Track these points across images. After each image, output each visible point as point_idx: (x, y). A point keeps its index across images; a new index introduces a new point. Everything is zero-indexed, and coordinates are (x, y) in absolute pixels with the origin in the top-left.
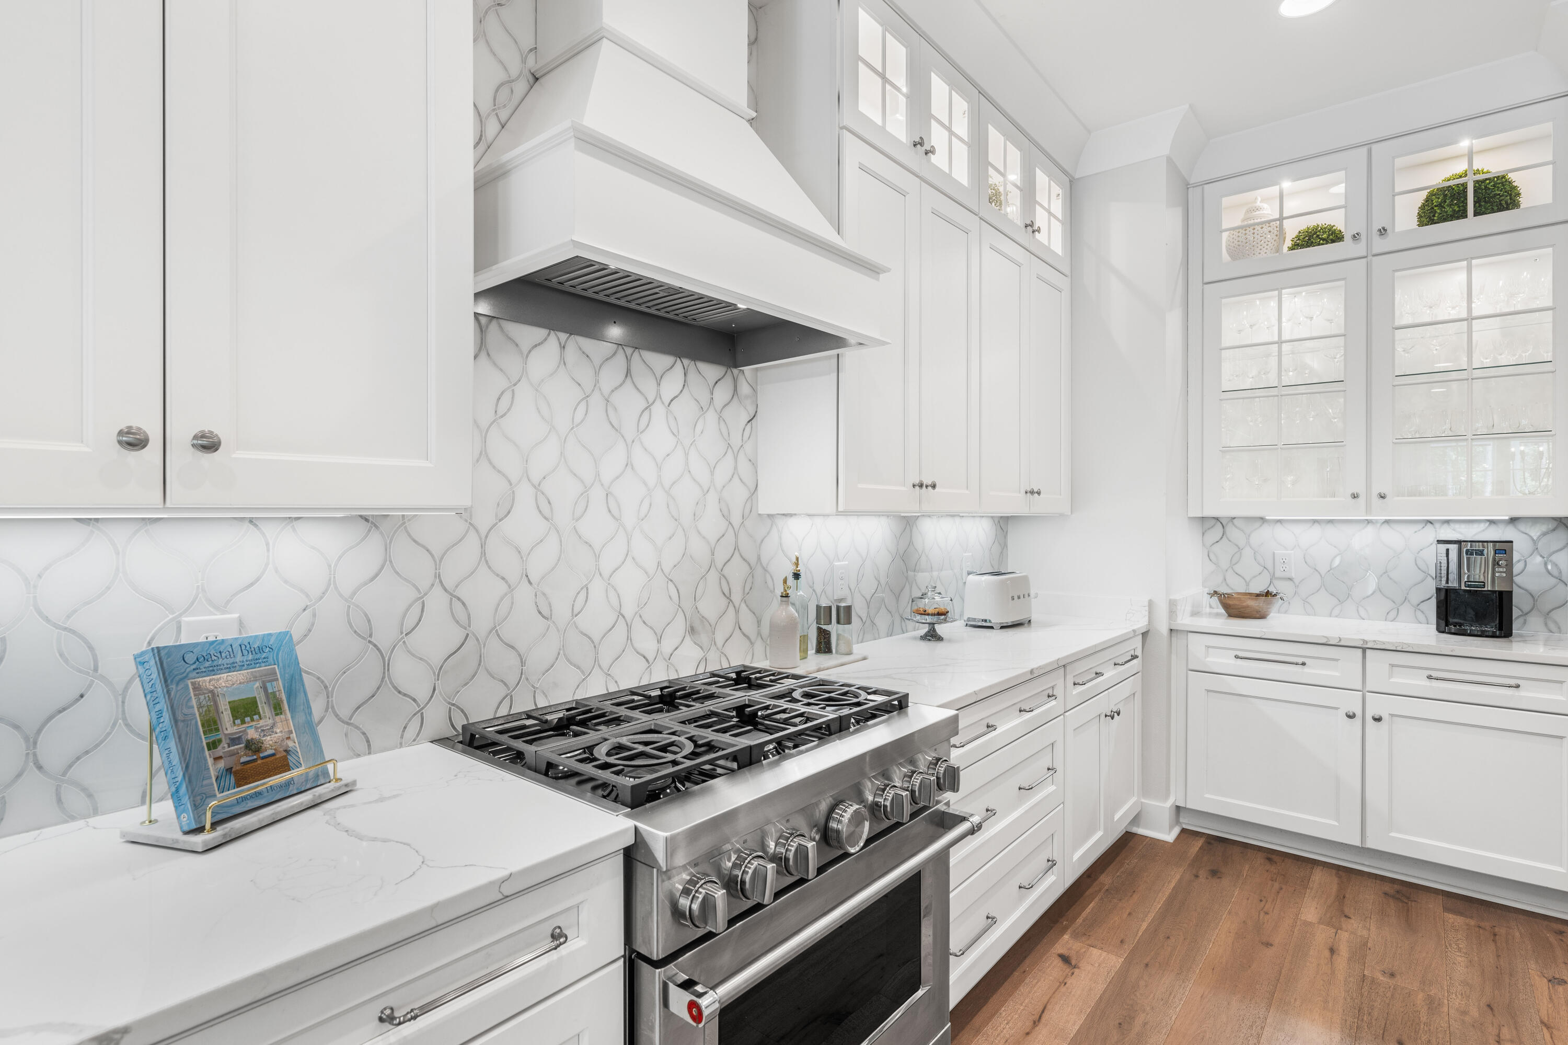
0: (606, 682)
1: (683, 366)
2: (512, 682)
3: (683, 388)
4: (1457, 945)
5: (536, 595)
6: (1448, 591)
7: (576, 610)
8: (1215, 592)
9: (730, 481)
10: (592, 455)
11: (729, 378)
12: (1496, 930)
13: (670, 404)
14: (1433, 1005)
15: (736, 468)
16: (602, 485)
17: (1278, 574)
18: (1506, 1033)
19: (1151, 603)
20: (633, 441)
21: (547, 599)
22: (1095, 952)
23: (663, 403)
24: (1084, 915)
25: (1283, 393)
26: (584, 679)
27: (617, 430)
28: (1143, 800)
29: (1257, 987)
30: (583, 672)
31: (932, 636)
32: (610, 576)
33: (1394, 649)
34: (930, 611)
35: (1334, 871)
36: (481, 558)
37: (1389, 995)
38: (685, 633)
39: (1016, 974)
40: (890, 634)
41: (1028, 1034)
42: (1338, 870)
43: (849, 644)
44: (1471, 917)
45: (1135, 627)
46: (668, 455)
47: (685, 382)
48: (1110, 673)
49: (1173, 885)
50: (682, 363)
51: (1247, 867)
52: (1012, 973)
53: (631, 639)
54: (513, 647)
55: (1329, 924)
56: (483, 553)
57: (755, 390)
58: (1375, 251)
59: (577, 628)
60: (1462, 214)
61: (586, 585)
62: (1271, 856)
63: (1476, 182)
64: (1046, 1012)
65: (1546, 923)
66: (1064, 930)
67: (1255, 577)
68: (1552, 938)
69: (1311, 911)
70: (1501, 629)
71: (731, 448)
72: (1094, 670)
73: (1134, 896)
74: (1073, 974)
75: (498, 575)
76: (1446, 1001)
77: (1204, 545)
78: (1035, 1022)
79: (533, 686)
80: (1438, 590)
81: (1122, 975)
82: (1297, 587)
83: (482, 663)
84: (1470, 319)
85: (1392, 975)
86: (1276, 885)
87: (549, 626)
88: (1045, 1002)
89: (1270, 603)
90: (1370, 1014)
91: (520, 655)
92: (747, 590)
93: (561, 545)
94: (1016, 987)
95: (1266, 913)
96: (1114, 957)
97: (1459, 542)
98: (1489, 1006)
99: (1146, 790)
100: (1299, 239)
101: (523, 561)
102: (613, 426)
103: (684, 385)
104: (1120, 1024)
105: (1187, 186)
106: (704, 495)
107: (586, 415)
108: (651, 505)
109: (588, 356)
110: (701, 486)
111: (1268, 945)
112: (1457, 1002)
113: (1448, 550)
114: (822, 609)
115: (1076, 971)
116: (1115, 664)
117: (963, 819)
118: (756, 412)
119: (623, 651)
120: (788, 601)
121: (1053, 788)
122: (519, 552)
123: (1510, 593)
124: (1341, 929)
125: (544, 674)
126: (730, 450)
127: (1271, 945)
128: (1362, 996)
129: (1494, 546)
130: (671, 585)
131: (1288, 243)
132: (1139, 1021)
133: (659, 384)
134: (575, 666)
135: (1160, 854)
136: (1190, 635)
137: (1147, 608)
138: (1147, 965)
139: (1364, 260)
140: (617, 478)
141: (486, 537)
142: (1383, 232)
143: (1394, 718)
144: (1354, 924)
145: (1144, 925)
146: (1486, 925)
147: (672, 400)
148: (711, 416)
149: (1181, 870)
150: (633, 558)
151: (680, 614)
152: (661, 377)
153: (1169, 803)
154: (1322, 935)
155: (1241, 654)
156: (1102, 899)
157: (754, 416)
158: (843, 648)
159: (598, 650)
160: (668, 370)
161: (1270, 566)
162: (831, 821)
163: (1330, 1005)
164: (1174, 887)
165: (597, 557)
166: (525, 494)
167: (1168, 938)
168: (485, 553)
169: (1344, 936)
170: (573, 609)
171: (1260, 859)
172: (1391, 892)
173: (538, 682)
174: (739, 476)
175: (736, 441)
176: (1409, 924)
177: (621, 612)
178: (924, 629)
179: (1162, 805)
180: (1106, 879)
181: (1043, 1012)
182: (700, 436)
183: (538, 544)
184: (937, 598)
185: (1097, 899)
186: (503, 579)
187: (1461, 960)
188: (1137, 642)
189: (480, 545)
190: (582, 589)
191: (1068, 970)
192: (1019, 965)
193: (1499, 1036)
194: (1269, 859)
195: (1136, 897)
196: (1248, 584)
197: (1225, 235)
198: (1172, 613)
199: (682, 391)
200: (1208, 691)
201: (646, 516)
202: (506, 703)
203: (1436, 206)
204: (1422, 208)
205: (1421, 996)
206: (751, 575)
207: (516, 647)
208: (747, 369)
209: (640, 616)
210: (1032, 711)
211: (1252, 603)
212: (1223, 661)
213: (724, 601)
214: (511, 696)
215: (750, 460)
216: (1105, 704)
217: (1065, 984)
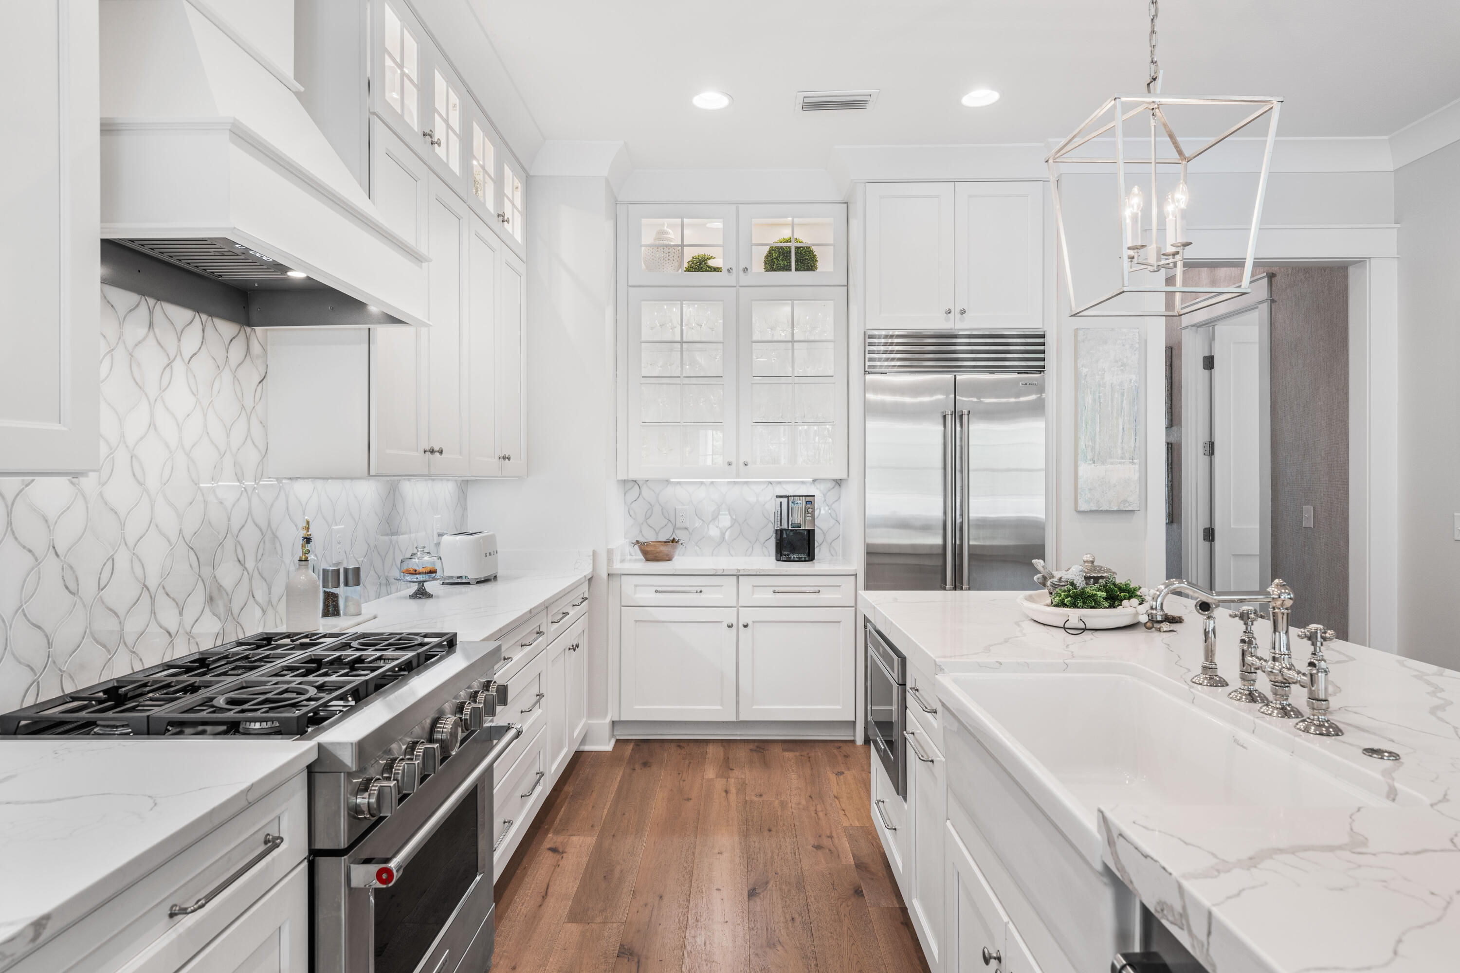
0: (131, 660)
1: (202, 321)
2: (39, 666)
3: (202, 345)
4: (791, 769)
5: (63, 569)
6: (781, 531)
7: (102, 585)
8: (638, 542)
9: (244, 444)
10: (117, 413)
11: (242, 336)
12: (810, 754)
13: (189, 361)
14: (783, 805)
15: (249, 430)
16: (127, 446)
17: (679, 525)
18: (819, 808)
19: (594, 553)
20: (156, 400)
21: (74, 572)
22: (575, 839)
23: (183, 360)
24: (559, 817)
25: (684, 382)
26: (110, 659)
27: (140, 388)
28: (589, 722)
29: (687, 826)
30: (109, 651)
31: (422, 594)
32: (135, 546)
33: (755, 574)
34: (420, 569)
35: (720, 744)
36: (7, 528)
37: (760, 807)
38: (205, 603)
39: (519, 871)
40: (378, 596)
41: (540, 906)
42: (722, 742)
43: (359, 605)
44: (797, 751)
45: (585, 574)
46: (188, 415)
47: (203, 339)
48: (572, 612)
49: (619, 779)
50: (200, 318)
51: (666, 755)
52: (515, 872)
53: (155, 613)
54: (39, 628)
55: (722, 777)
57: (265, 351)
58: (741, 284)
59: (103, 602)
60: (787, 268)
61: (112, 555)
62: (680, 743)
63: (796, 248)
64: (549, 888)
65: (832, 744)
66: (547, 831)
67: (662, 528)
68: (835, 751)
69: (710, 773)
70: (809, 555)
71: (245, 409)
72: (561, 611)
73: (593, 794)
74: (562, 857)
75: (24, 547)
76: (789, 801)
77: (625, 503)
78: (543, 897)
79: (60, 670)
80: (777, 530)
81: (599, 846)
82: (691, 534)
83: (8, 648)
84: (793, 341)
85: (761, 795)
86: (687, 762)
87: (76, 601)
88: (547, 882)
89: (675, 548)
90: (752, 821)
91: (47, 636)
92: (259, 555)
93: (88, 512)
94: (522, 879)
95: (684, 781)
96: (590, 838)
97: (788, 497)
98: (810, 796)
99: (590, 715)
100: (693, 263)
101: (50, 531)
102: (137, 384)
103: (202, 342)
104: (605, 877)
105: (616, 202)
106: (221, 458)
107: (111, 370)
108: (172, 469)
109: (112, 306)
110: (218, 449)
111: (689, 799)
112: (795, 799)
113: (781, 502)
114: (330, 573)
115: (565, 855)
116: (573, 606)
117: (508, 728)
118: (266, 373)
119: (148, 626)
120: (307, 565)
121: (540, 711)
122: (46, 521)
123: (813, 530)
124: (729, 778)
125: (70, 656)
126: (243, 412)
127: (691, 799)
128: (746, 812)
129: (805, 499)
130: (192, 553)
131: (686, 265)
132: (617, 871)
133: (179, 340)
134: (101, 644)
135: (605, 761)
136: (623, 577)
137: (591, 557)
138: (614, 835)
139: (734, 288)
140: (142, 439)
141: (13, 504)
142: (745, 270)
143: (755, 624)
144: (737, 773)
145: (606, 811)
146: (805, 753)
147: (191, 358)
148: (227, 376)
149: (622, 768)
150: (157, 526)
151: (200, 583)
152: (182, 332)
153: (608, 720)
154: (719, 784)
155: (659, 589)
156: (570, 803)
157: (265, 377)
158: (352, 609)
159: (123, 626)
160: (188, 325)
161: (673, 520)
162: (435, 734)
163: (730, 822)
164: (620, 781)
165: (123, 525)
167: (624, 814)
168: (11, 523)
169: (732, 781)
170: (99, 583)
171: (673, 746)
172: (754, 748)
173: (65, 665)
174: (252, 439)
175: (249, 402)
176: (766, 764)
177: (146, 583)
178: (414, 588)
179: (604, 722)
180: (569, 788)
181: (547, 888)
182: (217, 396)
183: (65, 511)
184: (427, 558)
185: (566, 804)
186: (30, 551)
187: (794, 776)
188: (584, 589)
189: (6, 514)
190: (108, 560)
191: (558, 857)
192: (519, 865)
193: (816, 810)
194: (679, 746)
195: (594, 795)
196: (657, 534)
197: (643, 248)
198: (610, 560)
199: (200, 348)
200: (636, 621)
201: (168, 481)
202: (33, 690)
203: (775, 259)
204: (767, 257)
205: (777, 802)
206: (262, 541)
207: (43, 627)
208: (258, 329)
209: (164, 588)
210: (531, 644)
211: (664, 549)
212: (646, 596)
213: (239, 569)
214: (38, 683)
215: (261, 422)
216: (569, 639)
217: (559, 866)
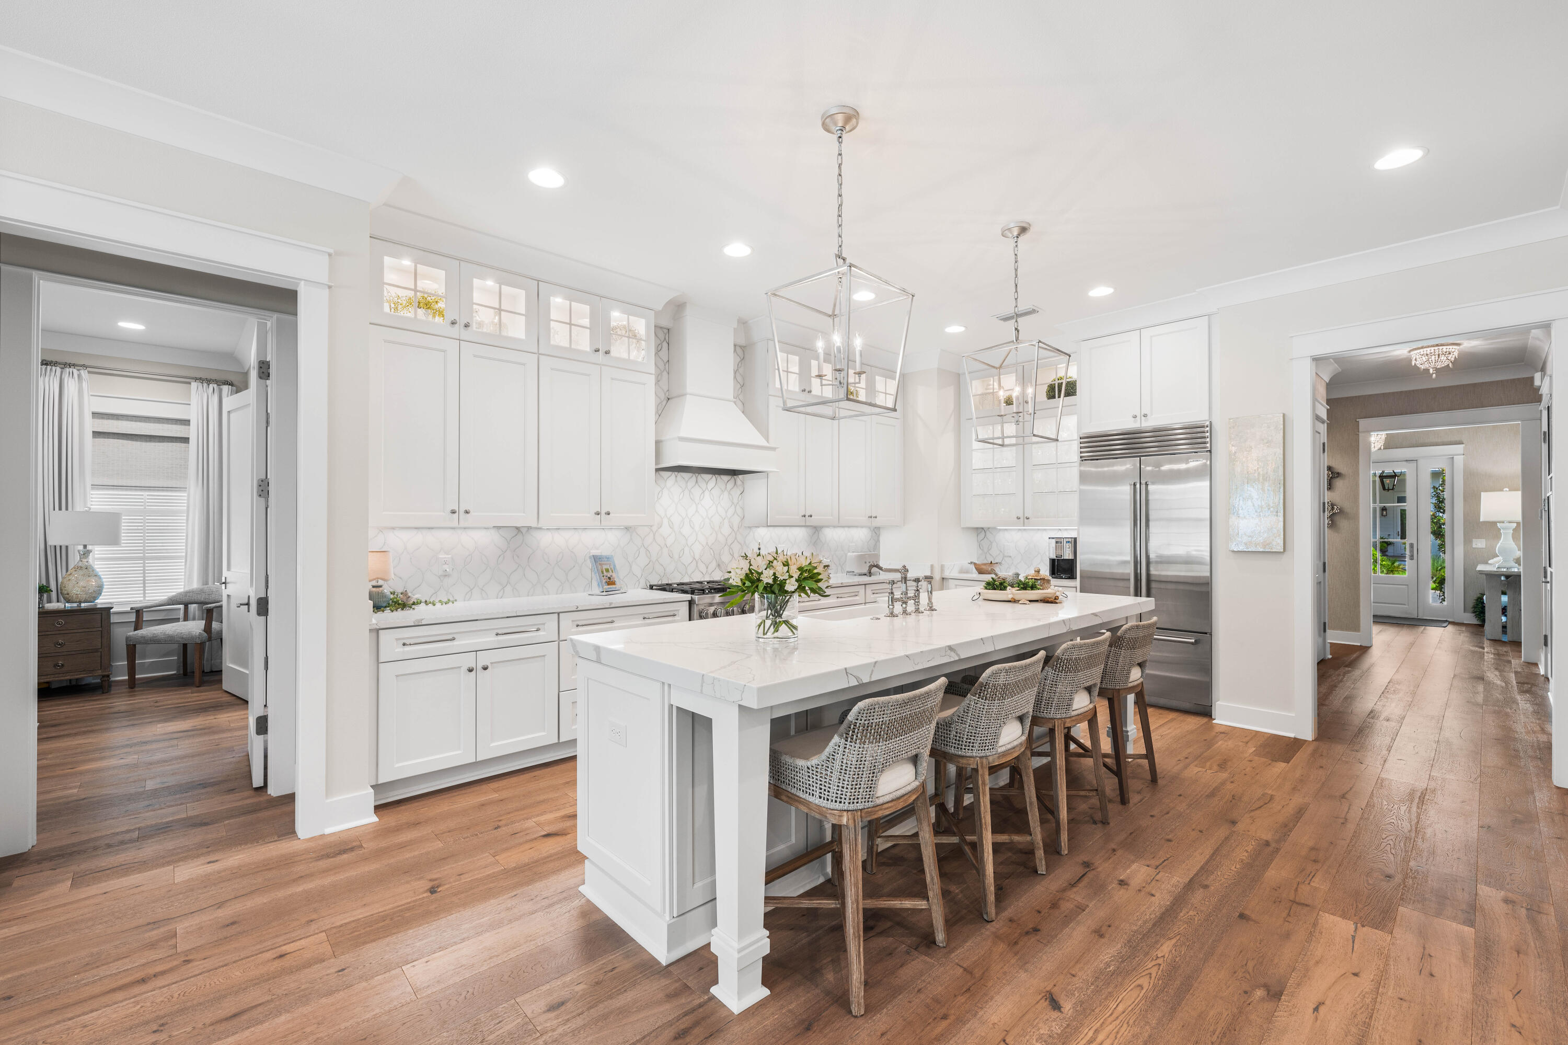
5: (669, 551)
6: (1054, 559)
8: (972, 562)
9: (733, 515)
10: (686, 508)
11: (733, 479)
13: (711, 491)
15: (735, 510)
16: (689, 517)
20: (698, 501)
21: (672, 552)
32: (691, 546)
46: (711, 507)
47: (717, 482)
50: (716, 476)
56: (654, 538)
57: (743, 483)
59: (680, 559)
60: (1059, 396)
61: (684, 548)
75: (658, 544)
79: (668, 578)
80: (1050, 559)
83: (654, 569)
93: (676, 536)
97: (1061, 539)
101: (665, 540)
106: (723, 520)
108: (704, 524)
109: (684, 478)
110: (722, 517)
118: (744, 490)
119: (696, 570)
122: (664, 538)
125: (671, 574)
126: (733, 504)
130: (712, 550)
133: (708, 484)
134: (680, 573)
140: (693, 515)
141: (655, 533)
148: (726, 493)
150: (699, 541)
151: (715, 560)
152: (709, 482)
157: (743, 492)
159: (687, 569)
160: (710, 479)
165: (687, 540)
166: (665, 521)
170: (680, 556)
174: (737, 513)
175: (735, 501)
177: (695, 558)
182: (722, 501)
183: (670, 535)
186: (660, 545)
189: (654, 535)
190: (682, 549)
201: (703, 527)
204: (1049, 390)
213: (731, 557)
215: (741, 507)
